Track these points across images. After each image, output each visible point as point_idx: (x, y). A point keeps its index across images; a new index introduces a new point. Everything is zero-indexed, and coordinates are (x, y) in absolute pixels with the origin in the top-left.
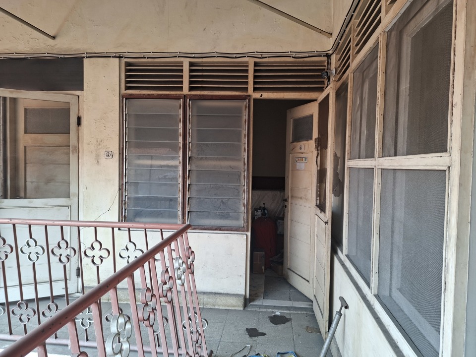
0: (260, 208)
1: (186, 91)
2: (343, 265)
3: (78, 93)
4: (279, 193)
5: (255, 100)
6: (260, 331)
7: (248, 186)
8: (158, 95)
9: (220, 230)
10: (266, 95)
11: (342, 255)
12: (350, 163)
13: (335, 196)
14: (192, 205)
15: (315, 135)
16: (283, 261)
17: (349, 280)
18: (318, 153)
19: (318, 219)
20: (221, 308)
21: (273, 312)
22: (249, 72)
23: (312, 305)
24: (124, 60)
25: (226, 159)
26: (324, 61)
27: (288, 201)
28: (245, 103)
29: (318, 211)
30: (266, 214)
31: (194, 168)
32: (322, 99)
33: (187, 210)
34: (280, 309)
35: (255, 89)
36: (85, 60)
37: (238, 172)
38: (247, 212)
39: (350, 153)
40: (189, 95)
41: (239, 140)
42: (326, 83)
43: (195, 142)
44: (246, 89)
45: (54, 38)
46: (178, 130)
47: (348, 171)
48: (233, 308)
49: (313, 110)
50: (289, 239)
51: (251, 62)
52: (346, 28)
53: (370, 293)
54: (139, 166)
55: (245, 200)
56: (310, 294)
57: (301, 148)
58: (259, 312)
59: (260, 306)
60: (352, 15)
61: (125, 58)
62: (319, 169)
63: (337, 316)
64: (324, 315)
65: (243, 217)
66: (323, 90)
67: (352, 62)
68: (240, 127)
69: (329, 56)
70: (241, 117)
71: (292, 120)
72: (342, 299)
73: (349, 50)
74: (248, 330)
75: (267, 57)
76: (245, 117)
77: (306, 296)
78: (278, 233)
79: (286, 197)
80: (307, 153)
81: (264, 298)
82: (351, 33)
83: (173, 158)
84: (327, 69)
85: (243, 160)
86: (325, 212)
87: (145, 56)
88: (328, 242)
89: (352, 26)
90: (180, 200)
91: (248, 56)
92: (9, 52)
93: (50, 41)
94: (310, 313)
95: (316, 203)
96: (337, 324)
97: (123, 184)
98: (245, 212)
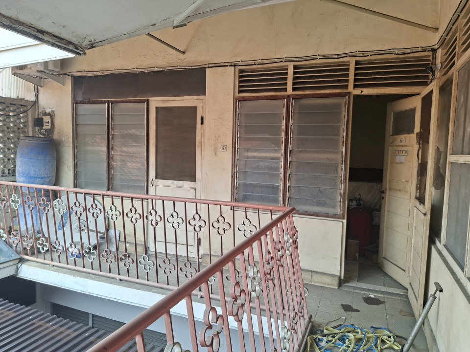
0: (356, 199)
1: (289, 91)
2: (440, 253)
3: (201, 97)
4: (375, 184)
5: (355, 97)
6: (354, 307)
7: (345, 177)
8: (265, 96)
9: (317, 216)
10: (366, 91)
11: (440, 245)
12: (451, 158)
13: (436, 189)
14: (292, 193)
15: (417, 128)
16: (378, 250)
17: (445, 267)
18: (420, 147)
19: (417, 211)
20: (317, 284)
21: (367, 294)
22: (350, 70)
23: (407, 293)
24: (238, 68)
25: (324, 152)
26: (429, 56)
27: (385, 193)
28: (345, 100)
29: (417, 203)
30: (361, 204)
31: (294, 160)
32: (425, 94)
33: (287, 196)
34: (374, 293)
35: (355, 86)
36: (208, 70)
37: (336, 163)
38: (344, 202)
39: (453, 149)
40: (292, 95)
41: (338, 135)
42: (431, 77)
43: (296, 137)
44: (347, 86)
45: (184, 53)
46: (280, 126)
47: (450, 166)
48: (328, 286)
49: (416, 104)
50: (385, 229)
51: (352, 61)
52: (453, 26)
53: (463, 276)
54: (248, 157)
55: (342, 190)
56: (405, 283)
57: (401, 141)
58: (353, 293)
59: (354, 288)
60: (459, 16)
61: (239, 66)
62: (420, 162)
63: (431, 298)
64: (419, 300)
65: (339, 205)
66: (428, 85)
67: (458, 60)
68: (339, 122)
69: (434, 51)
70: (340, 113)
71: (392, 113)
72: (437, 284)
73: (455, 48)
74: (342, 305)
75: (368, 56)
76: (344, 112)
77: (401, 284)
78: (374, 223)
79: (383, 189)
80: (407, 146)
81: (358, 282)
82: (457, 32)
83: (276, 151)
84: (432, 64)
85: (341, 153)
86: (424, 204)
87: (256, 63)
88: (426, 233)
89: (459, 25)
90: (281, 187)
91: (349, 56)
92: (151, 66)
93: (181, 56)
94: (405, 299)
95: (416, 196)
96: (431, 306)
97: (234, 172)
98: (342, 201)
